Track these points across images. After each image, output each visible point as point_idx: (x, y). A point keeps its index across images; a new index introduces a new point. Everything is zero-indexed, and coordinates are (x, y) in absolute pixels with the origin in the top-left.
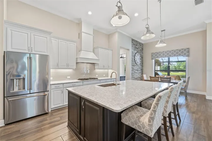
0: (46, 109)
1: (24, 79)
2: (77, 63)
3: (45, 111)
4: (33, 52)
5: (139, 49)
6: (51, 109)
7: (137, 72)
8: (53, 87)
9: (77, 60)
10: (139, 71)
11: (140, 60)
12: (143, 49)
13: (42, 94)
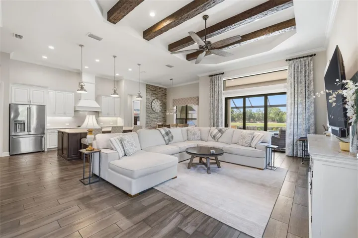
0: (43, 147)
1: (24, 124)
2: (75, 111)
3: (42, 149)
4: (32, 104)
5: (159, 95)
6: (47, 149)
7: (155, 120)
8: (49, 131)
9: (75, 109)
10: (159, 120)
11: (161, 107)
12: (166, 95)
13: (40, 136)
